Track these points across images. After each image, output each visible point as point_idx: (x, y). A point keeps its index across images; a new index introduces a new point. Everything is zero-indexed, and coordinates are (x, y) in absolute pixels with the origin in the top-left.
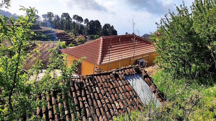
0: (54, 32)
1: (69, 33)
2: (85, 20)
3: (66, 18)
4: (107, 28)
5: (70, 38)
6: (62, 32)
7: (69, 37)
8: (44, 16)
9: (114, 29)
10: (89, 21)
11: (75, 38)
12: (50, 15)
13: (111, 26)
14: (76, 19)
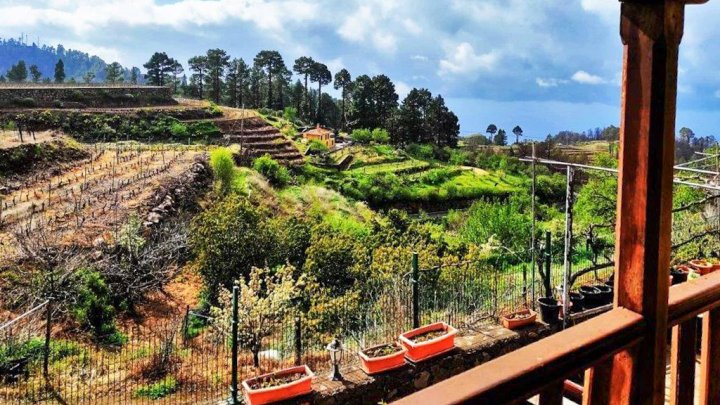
0: (219, 114)
1: (275, 120)
2: (338, 76)
3: (269, 69)
4: (420, 104)
5: (278, 137)
6: (250, 116)
7: (272, 135)
8: (196, 63)
9: (446, 109)
10: (353, 79)
11: (294, 139)
12: (216, 59)
13: (434, 96)
14: (307, 72)
